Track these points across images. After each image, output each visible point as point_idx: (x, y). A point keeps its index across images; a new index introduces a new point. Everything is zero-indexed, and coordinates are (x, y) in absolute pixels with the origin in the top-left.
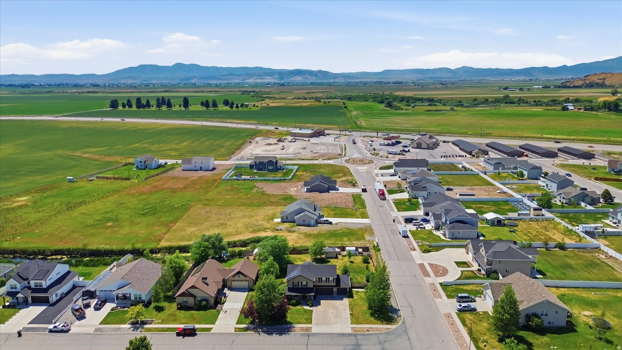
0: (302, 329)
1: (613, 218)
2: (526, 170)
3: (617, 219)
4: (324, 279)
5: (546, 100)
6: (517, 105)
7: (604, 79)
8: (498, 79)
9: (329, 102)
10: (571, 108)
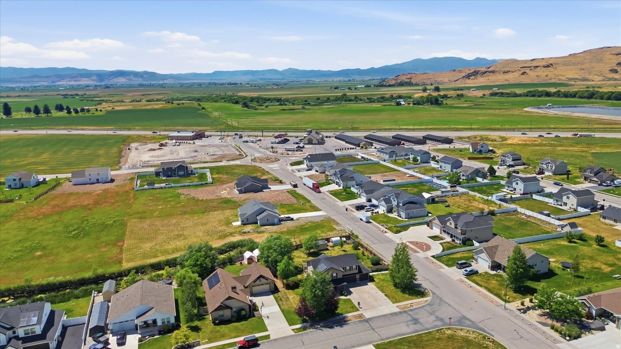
0: (355, 317)
1: (509, 187)
2: (418, 156)
3: (512, 187)
4: (348, 268)
5: (375, 98)
6: (355, 102)
7: (411, 79)
8: (323, 79)
9: (183, 104)
10: (403, 103)
